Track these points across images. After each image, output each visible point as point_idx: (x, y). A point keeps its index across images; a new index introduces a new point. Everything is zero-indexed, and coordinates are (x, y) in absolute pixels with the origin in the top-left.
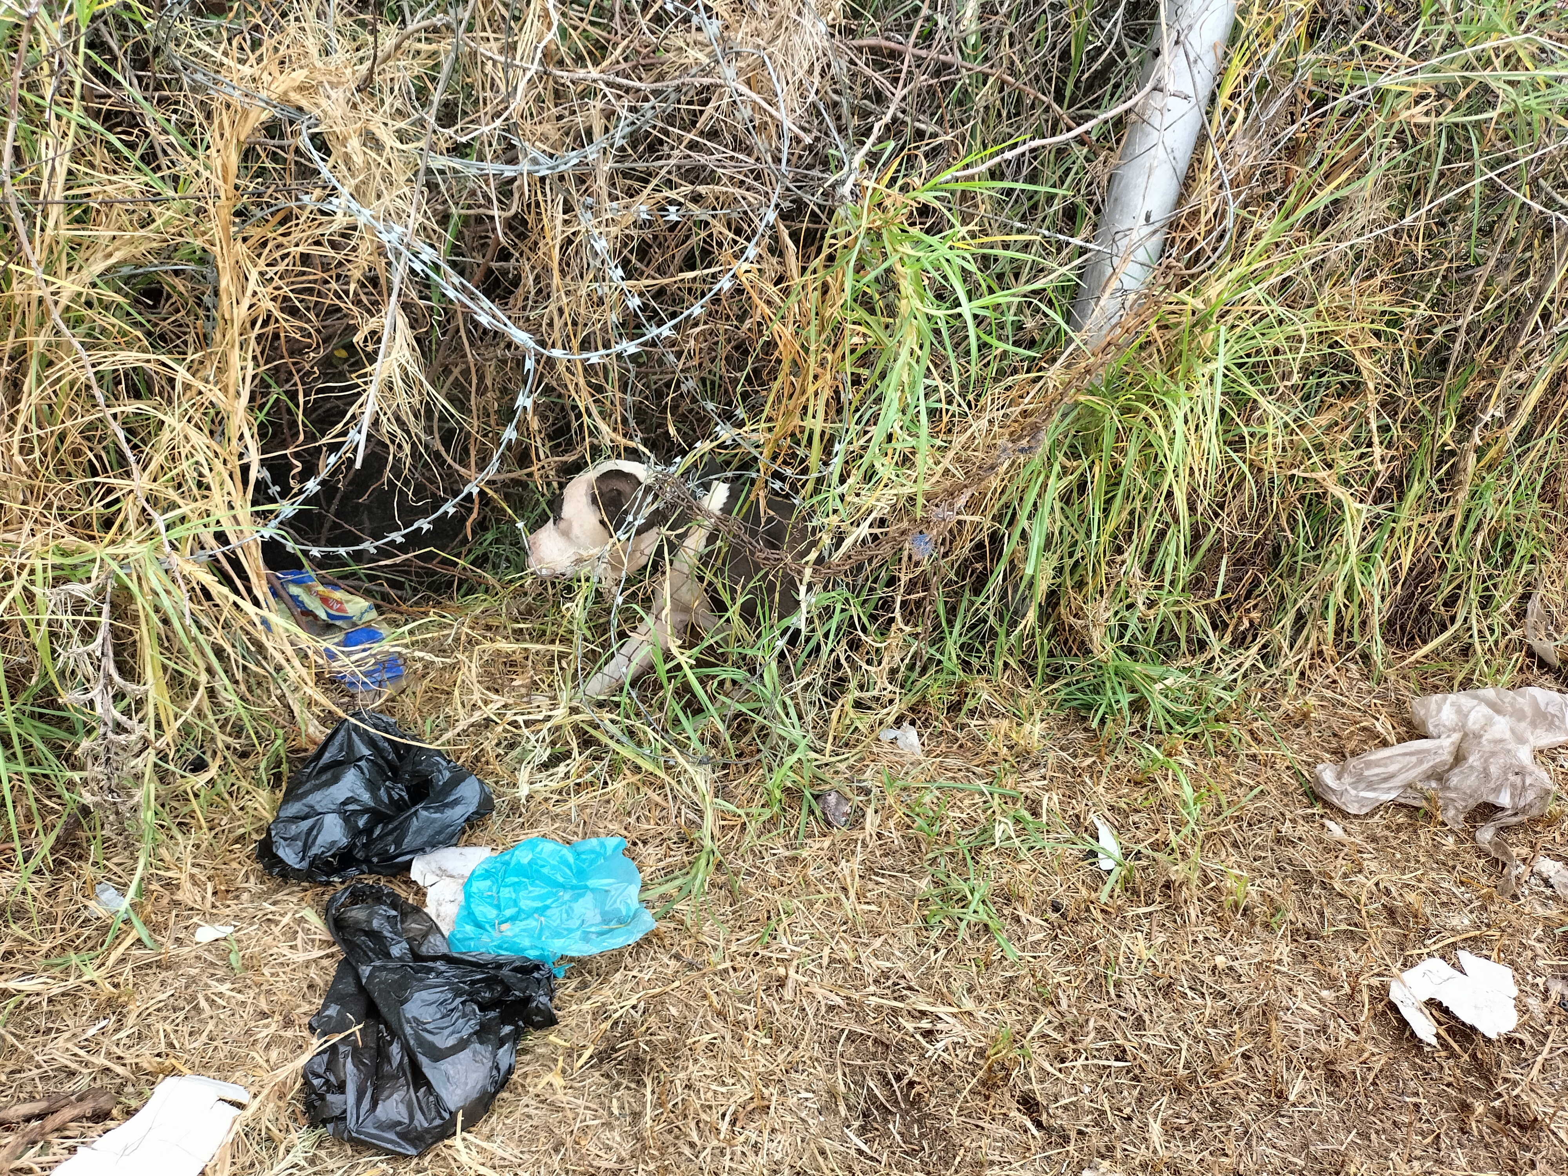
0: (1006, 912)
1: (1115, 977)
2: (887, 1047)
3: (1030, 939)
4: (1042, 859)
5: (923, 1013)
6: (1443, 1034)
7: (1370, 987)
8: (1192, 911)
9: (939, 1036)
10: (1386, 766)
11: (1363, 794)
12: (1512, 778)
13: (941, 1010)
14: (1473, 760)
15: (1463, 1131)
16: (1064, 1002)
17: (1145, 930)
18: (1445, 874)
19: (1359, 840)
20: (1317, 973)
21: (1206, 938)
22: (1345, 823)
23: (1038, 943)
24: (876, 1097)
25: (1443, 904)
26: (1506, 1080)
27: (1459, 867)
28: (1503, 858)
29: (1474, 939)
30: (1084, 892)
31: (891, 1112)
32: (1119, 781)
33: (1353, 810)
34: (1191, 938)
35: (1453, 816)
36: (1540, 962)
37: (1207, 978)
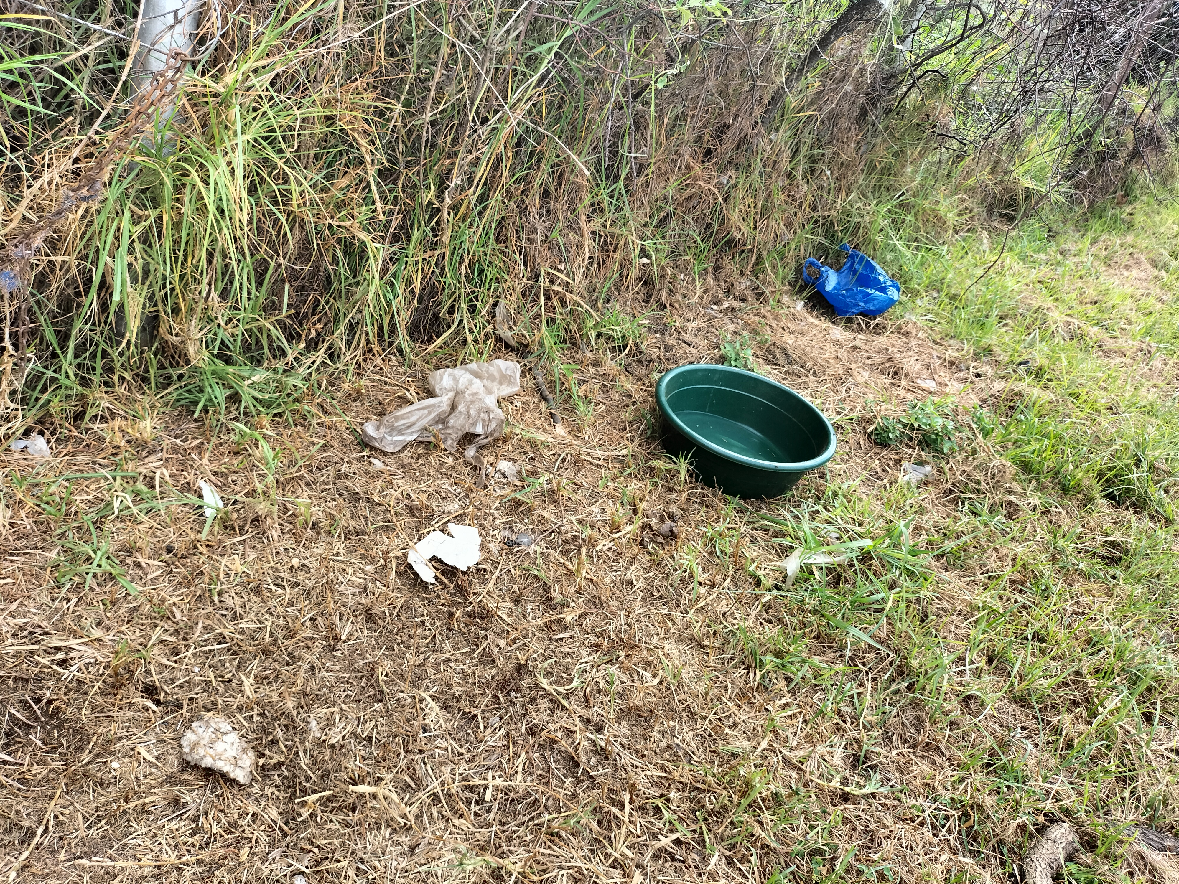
0: (128, 561)
1: (218, 588)
2: (27, 680)
3: (149, 577)
4: (158, 519)
5: (58, 649)
6: (438, 575)
7: (397, 558)
8: (274, 532)
9: (72, 663)
10: (408, 418)
11: (396, 438)
12: (482, 415)
13: (73, 642)
14: (461, 408)
15: (450, 630)
16: (178, 615)
17: (240, 552)
18: (445, 480)
19: (393, 468)
20: (363, 557)
21: (286, 549)
22: (385, 459)
23: (157, 578)
24: (18, 719)
25: (443, 499)
26: (474, 594)
27: (454, 475)
28: (479, 465)
29: (460, 516)
30: (192, 536)
31: (33, 727)
32: (222, 454)
33: (389, 449)
34: (274, 551)
35: (451, 444)
36: (497, 522)
37: (286, 576)
